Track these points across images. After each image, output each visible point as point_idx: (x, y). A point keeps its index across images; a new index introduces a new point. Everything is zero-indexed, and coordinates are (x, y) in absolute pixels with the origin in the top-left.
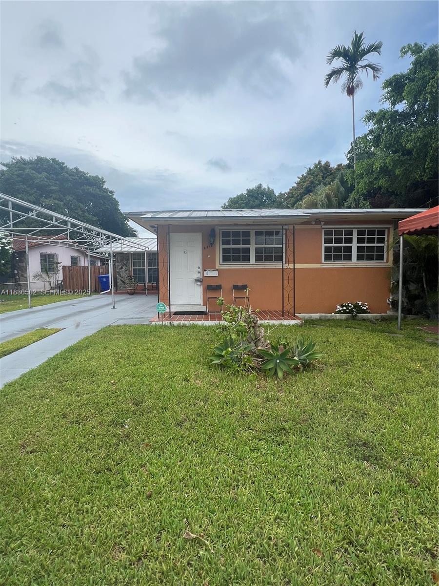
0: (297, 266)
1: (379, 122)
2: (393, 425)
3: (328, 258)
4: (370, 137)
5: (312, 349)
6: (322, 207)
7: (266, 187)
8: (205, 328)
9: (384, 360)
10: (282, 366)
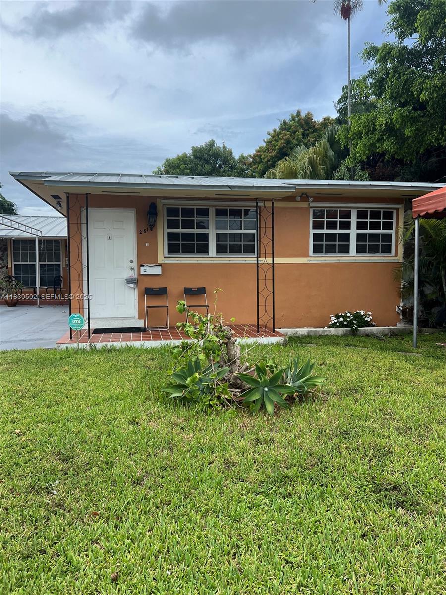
0: (277, 260)
1: (383, 60)
2: (427, 462)
3: (317, 249)
4: (371, 81)
5: (310, 373)
6: (304, 177)
7: (221, 146)
8: (147, 351)
9: (404, 385)
10: (271, 396)
